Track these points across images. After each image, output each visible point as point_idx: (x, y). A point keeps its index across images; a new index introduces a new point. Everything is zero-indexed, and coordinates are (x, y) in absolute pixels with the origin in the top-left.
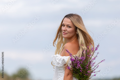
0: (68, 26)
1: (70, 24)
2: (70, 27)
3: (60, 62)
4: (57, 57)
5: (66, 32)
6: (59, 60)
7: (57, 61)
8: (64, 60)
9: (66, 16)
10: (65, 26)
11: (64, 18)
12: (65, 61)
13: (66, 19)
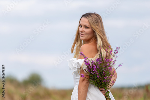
0: (86, 27)
1: (87, 24)
3: (76, 66)
4: (73, 60)
5: (83, 33)
6: (75, 64)
7: (73, 65)
8: (78, 63)
9: (84, 16)
10: (83, 27)
11: (81, 18)
12: (79, 65)
13: (83, 18)
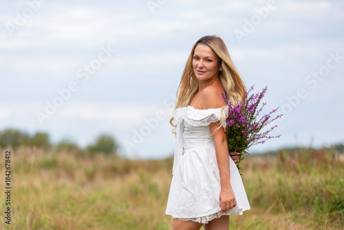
0: (207, 59)
1: (210, 55)
2: (210, 61)
5: (203, 70)
9: (200, 42)
10: (201, 60)
12: (215, 117)
13: (200, 46)
